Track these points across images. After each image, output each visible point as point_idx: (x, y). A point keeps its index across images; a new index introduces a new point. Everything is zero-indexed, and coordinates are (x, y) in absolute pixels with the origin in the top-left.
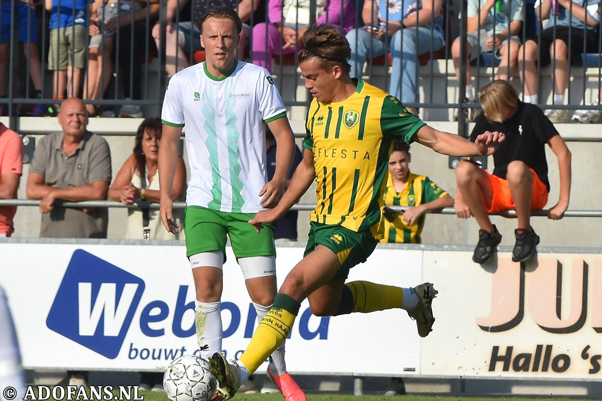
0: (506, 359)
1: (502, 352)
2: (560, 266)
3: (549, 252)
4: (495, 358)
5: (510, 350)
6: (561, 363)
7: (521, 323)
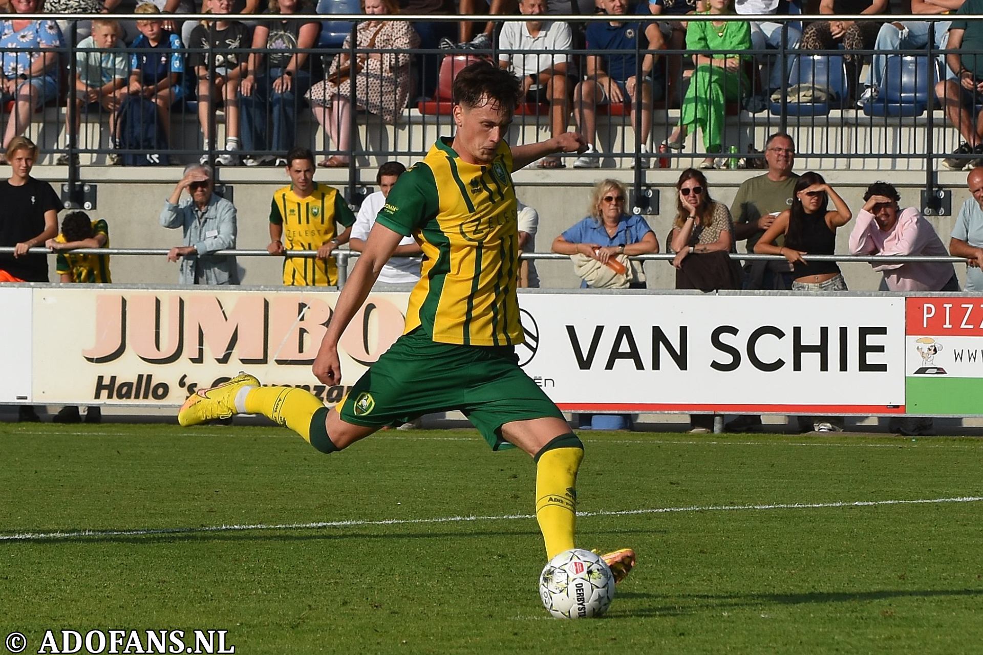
0: (110, 387)
1: (107, 381)
2: (158, 302)
3: (148, 289)
4: (100, 387)
5: (113, 379)
6: (160, 391)
7: (123, 355)
